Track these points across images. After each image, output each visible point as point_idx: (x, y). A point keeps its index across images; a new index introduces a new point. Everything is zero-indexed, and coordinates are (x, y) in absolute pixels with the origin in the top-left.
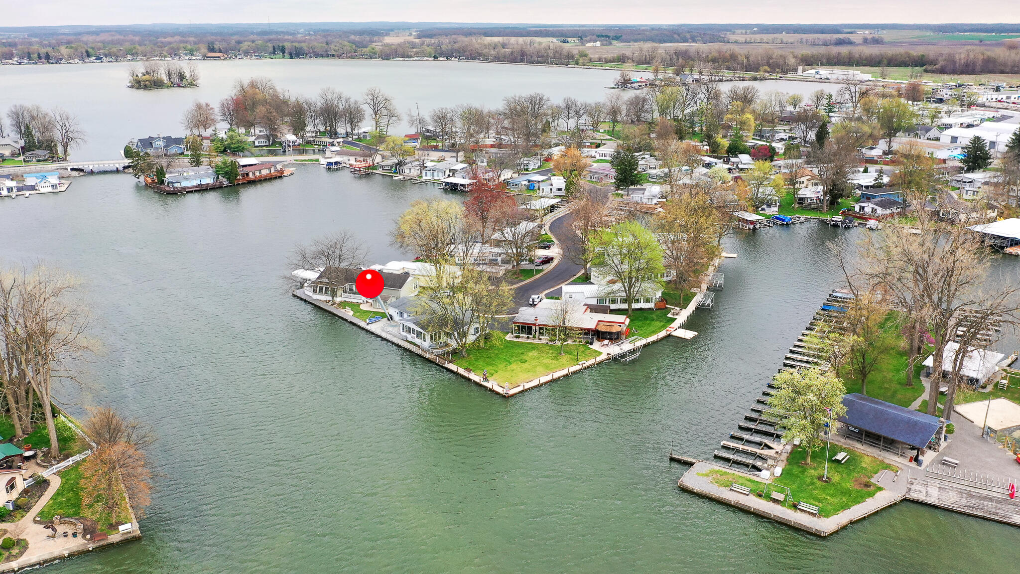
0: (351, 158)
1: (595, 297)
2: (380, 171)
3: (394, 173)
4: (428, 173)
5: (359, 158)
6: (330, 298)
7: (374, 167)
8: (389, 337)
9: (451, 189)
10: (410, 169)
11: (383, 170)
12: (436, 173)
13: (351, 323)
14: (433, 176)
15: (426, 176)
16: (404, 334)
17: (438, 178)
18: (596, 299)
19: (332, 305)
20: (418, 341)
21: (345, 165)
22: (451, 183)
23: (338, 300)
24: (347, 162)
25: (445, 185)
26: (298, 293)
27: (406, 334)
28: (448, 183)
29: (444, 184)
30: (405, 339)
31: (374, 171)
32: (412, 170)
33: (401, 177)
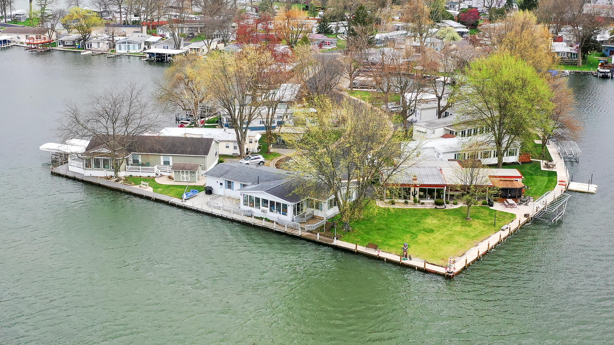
0: (20, 36)
1: (453, 152)
2: (60, 47)
3: (79, 48)
4: (123, 46)
5: (31, 36)
6: (112, 173)
7: (51, 43)
8: (225, 214)
9: (158, 61)
10: (98, 43)
11: (64, 46)
12: (131, 46)
13: (157, 201)
14: (129, 49)
15: (120, 49)
16: (248, 208)
17: (134, 52)
18: (453, 154)
19: (117, 181)
20: (275, 216)
21: (15, 44)
22: (157, 54)
23: (122, 174)
24: (17, 40)
25: (150, 57)
26: (61, 170)
27: (251, 208)
28: (153, 54)
29: (148, 55)
30: (249, 214)
31: (54, 48)
32: (101, 44)
33: (90, 52)
